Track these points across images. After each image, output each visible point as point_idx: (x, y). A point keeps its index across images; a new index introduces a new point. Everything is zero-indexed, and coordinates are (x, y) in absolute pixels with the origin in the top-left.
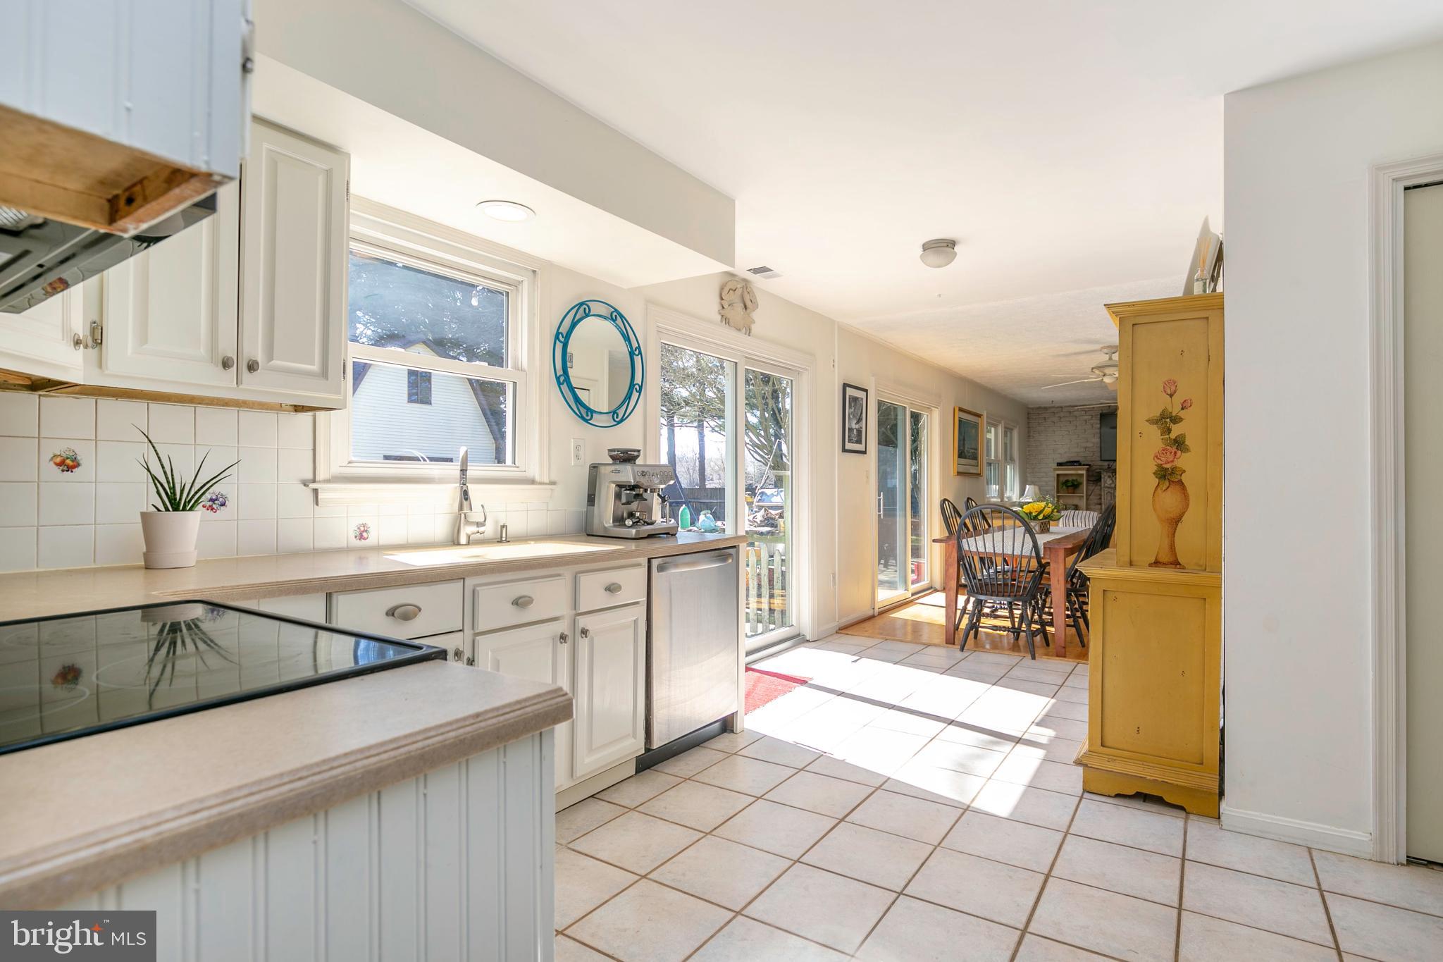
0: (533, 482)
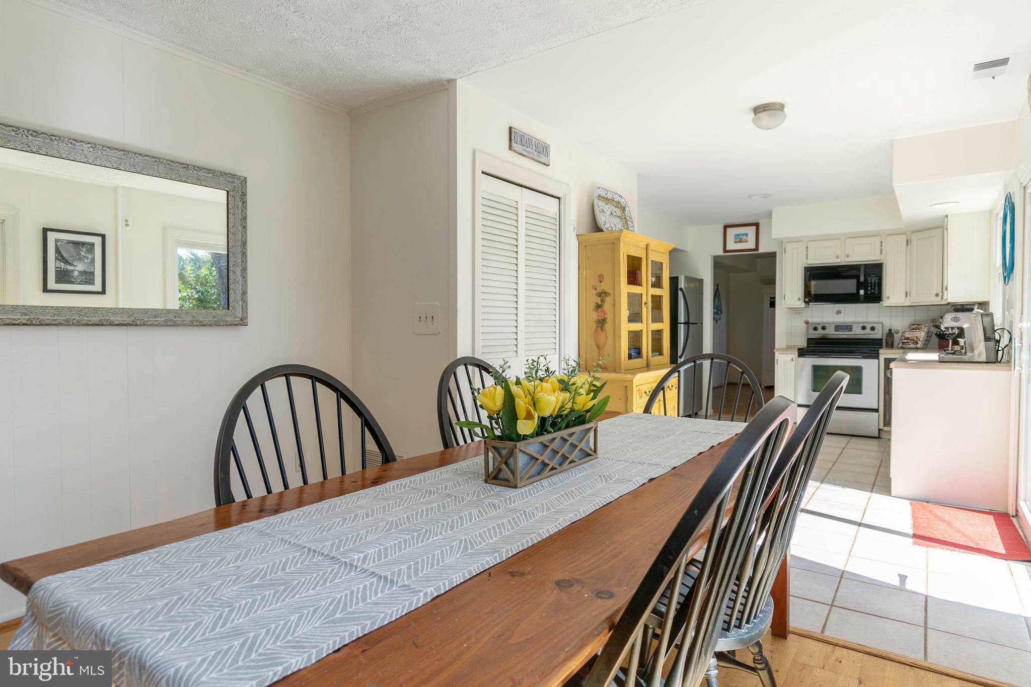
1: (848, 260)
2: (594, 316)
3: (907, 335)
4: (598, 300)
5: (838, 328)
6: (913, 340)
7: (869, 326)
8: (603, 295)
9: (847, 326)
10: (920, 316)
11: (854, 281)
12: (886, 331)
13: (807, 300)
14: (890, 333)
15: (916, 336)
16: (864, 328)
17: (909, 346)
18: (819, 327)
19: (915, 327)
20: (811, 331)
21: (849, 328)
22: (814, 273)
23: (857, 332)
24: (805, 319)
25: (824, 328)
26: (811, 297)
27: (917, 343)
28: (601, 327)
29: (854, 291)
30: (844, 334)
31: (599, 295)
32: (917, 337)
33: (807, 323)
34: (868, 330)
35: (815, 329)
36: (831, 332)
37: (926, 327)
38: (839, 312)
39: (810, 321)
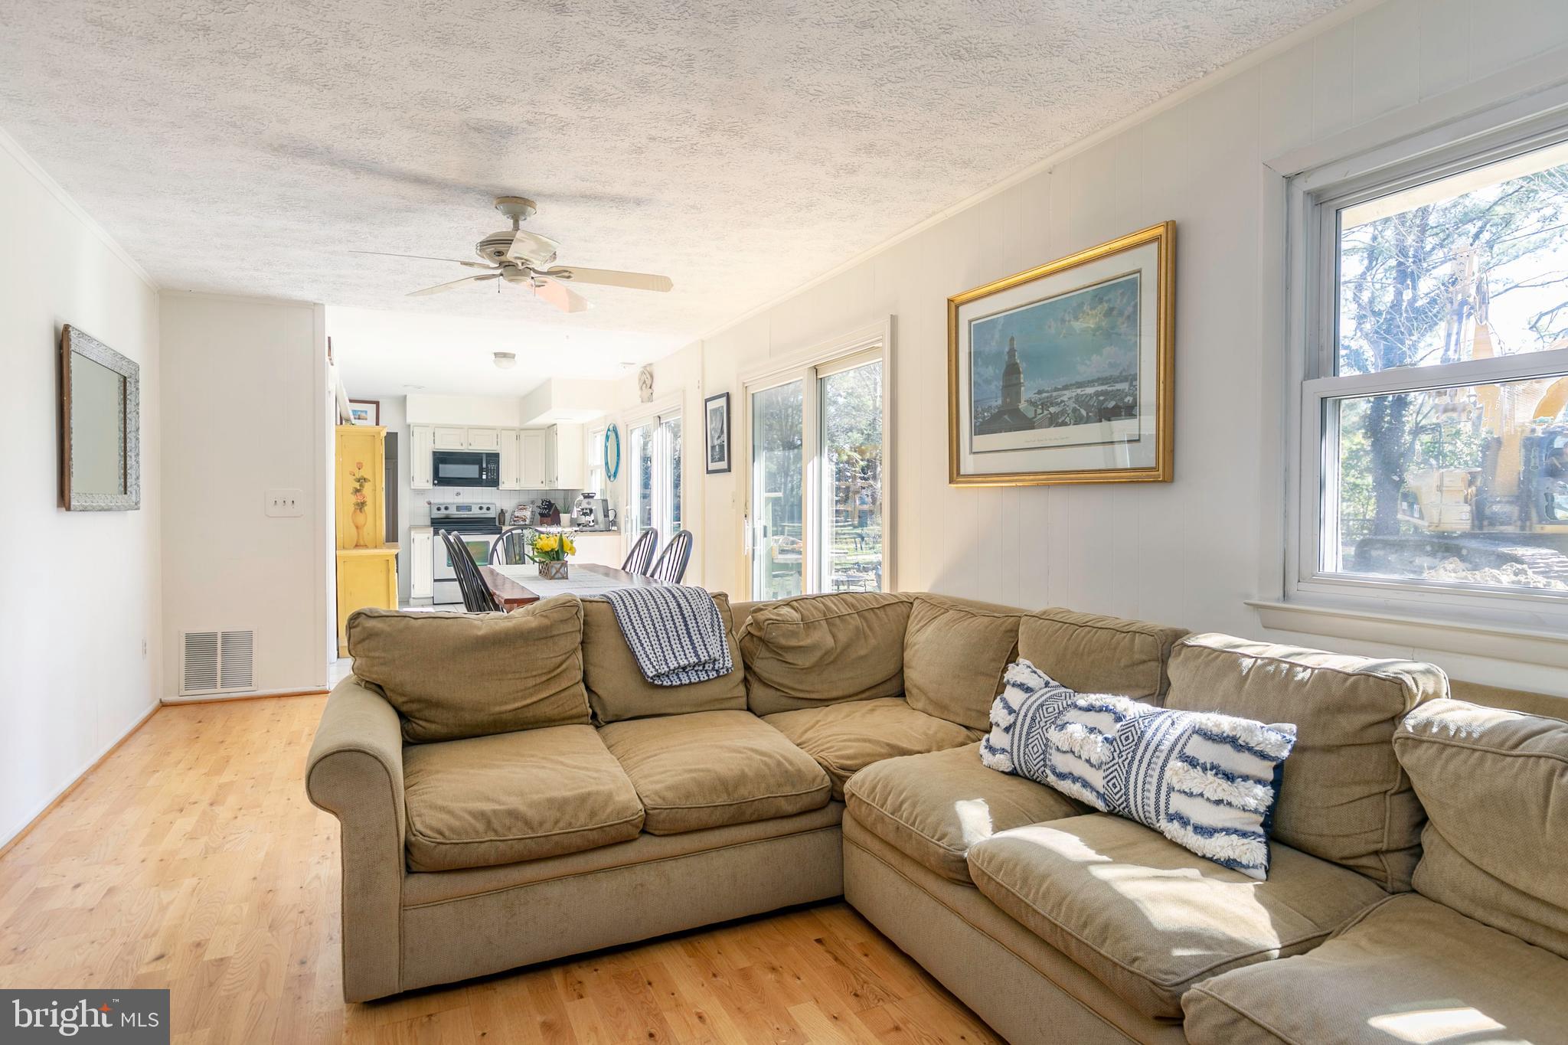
1: (470, 448)
2: (353, 499)
3: (516, 514)
4: (357, 485)
5: (459, 508)
6: (522, 518)
7: (485, 507)
8: (362, 480)
9: (467, 506)
10: (524, 499)
11: (476, 467)
12: (499, 511)
13: (436, 482)
14: (502, 513)
16: (481, 508)
17: (519, 523)
18: (442, 508)
19: (522, 507)
20: (435, 511)
21: (469, 508)
22: (441, 458)
23: (475, 512)
24: (427, 500)
25: (446, 508)
26: (440, 480)
27: (525, 520)
28: (361, 509)
29: (477, 476)
30: (464, 514)
31: (358, 481)
32: (525, 516)
33: (430, 503)
34: (484, 510)
35: (439, 509)
36: (453, 512)
37: (530, 507)
38: (458, 494)
39: (432, 502)
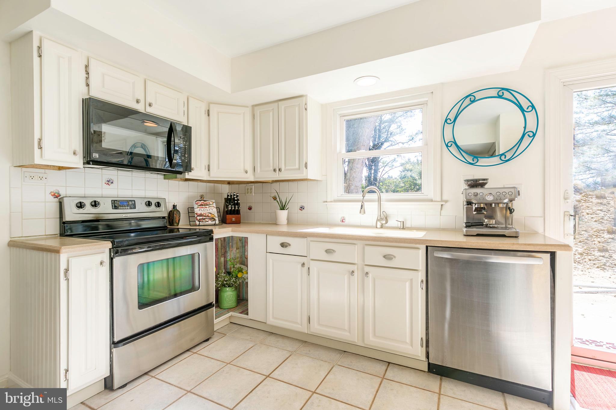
0: (432, 201)
5: (116, 205)
6: (208, 216)
7: (153, 202)
9: (128, 201)
15: (209, 211)
16: (149, 204)
17: (207, 223)
18: (88, 203)
20: (72, 209)
21: (131, 204)
25: (95, 204)
32: (210, 213)
35: (81, 205)
36: (108, 210)
37: (213, 202)
38: (109, 182)
